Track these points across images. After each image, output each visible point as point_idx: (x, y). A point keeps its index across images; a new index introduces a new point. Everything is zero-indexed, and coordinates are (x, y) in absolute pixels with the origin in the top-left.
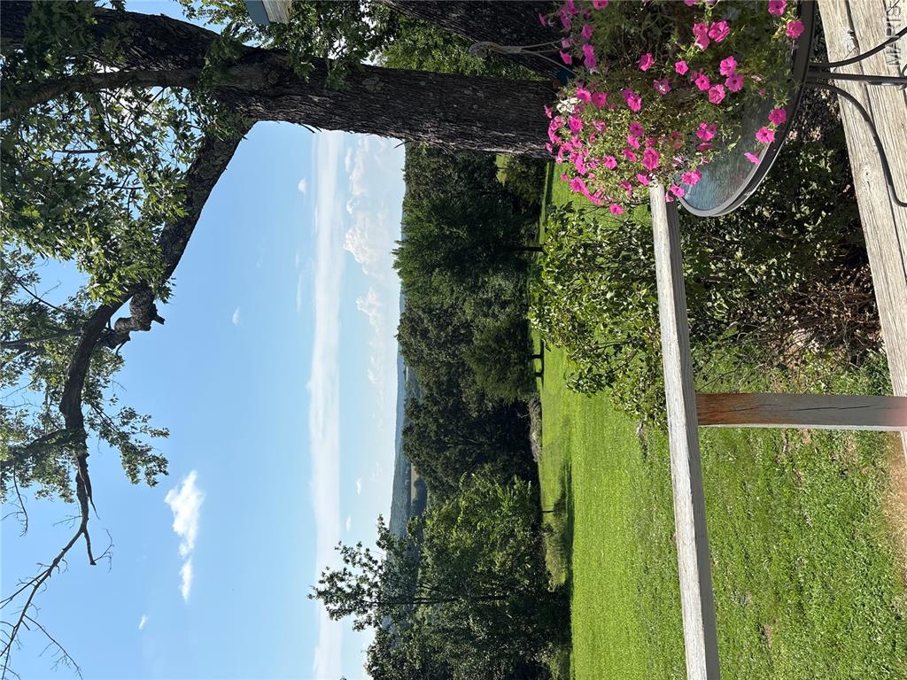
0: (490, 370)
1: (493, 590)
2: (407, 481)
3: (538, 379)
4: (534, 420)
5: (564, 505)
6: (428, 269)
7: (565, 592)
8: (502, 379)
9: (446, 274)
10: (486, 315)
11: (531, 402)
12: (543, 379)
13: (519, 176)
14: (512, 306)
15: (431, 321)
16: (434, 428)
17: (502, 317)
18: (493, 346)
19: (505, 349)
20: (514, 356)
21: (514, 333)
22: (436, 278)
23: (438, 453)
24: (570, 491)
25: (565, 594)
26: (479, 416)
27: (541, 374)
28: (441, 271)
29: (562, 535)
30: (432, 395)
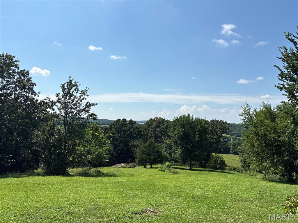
0: (146, 148)
1: (68, 146)
2: (107, 124)
3: (143, 167)
4: (128, 165)
5: (99, 174)
6: (183, 126)
7: (66, 174)
8: (143, 153)
9: (181, 133)
10: (166, 147)
11: (135, 164)
12: (143, 168)
13: (216, 160)
14: (170, 157)
15: (163, 128)
16: (126, 129)
17: (166, 153)
18: (155, 150)
19: (155, 154)
20: (152, 157)
21: (160, 158)
22: (180, 129)
23: (117, 131)
24: (105, 176)
25: (65, 174)
26: (129, 145)
27: (145, 167)
28: (182, 131)
29: (88, 173)
30: (137, 129)
